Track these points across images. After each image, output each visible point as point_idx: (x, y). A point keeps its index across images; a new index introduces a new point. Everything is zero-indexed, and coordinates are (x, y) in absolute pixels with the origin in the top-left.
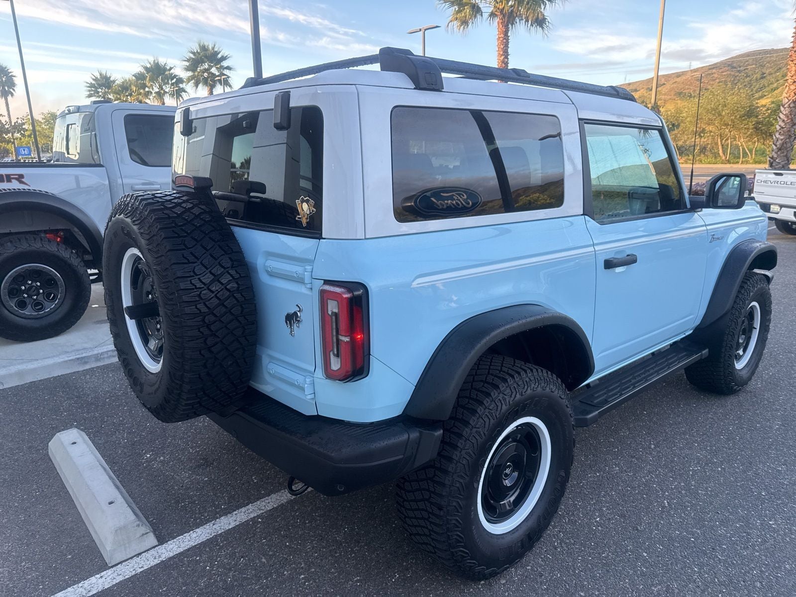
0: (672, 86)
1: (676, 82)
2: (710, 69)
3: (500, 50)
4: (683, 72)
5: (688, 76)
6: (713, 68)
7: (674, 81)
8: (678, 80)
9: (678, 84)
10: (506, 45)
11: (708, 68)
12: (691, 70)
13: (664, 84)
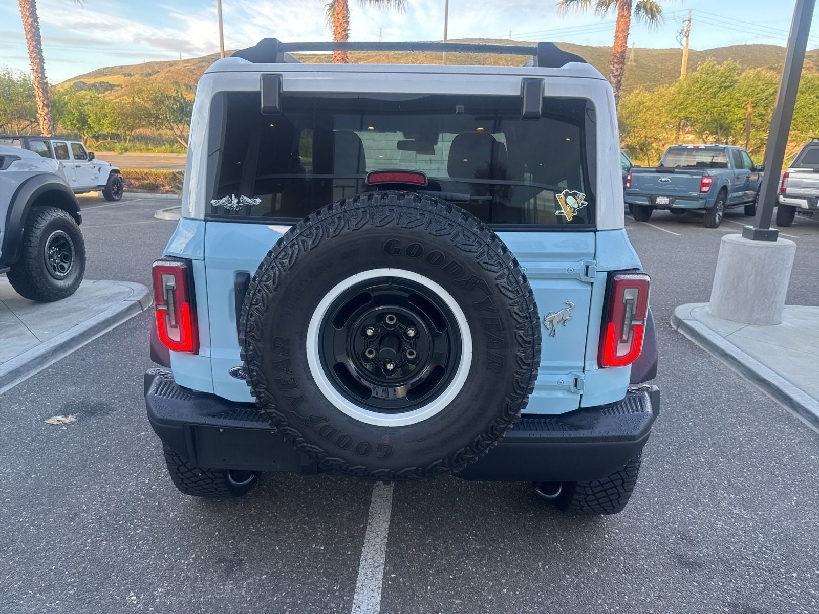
0: (167, 74)
1: (170, 71)
2: (200, 62)
3: (25, 10)
4: (174, 61)
5: (180, 66)
6: (203, 61)
7: (167, 70)
8: (172, 68)
9: (172, 73)
10: (32, 4)
11: (197, 60)
12: (183, 61)
13: (158, 72)
